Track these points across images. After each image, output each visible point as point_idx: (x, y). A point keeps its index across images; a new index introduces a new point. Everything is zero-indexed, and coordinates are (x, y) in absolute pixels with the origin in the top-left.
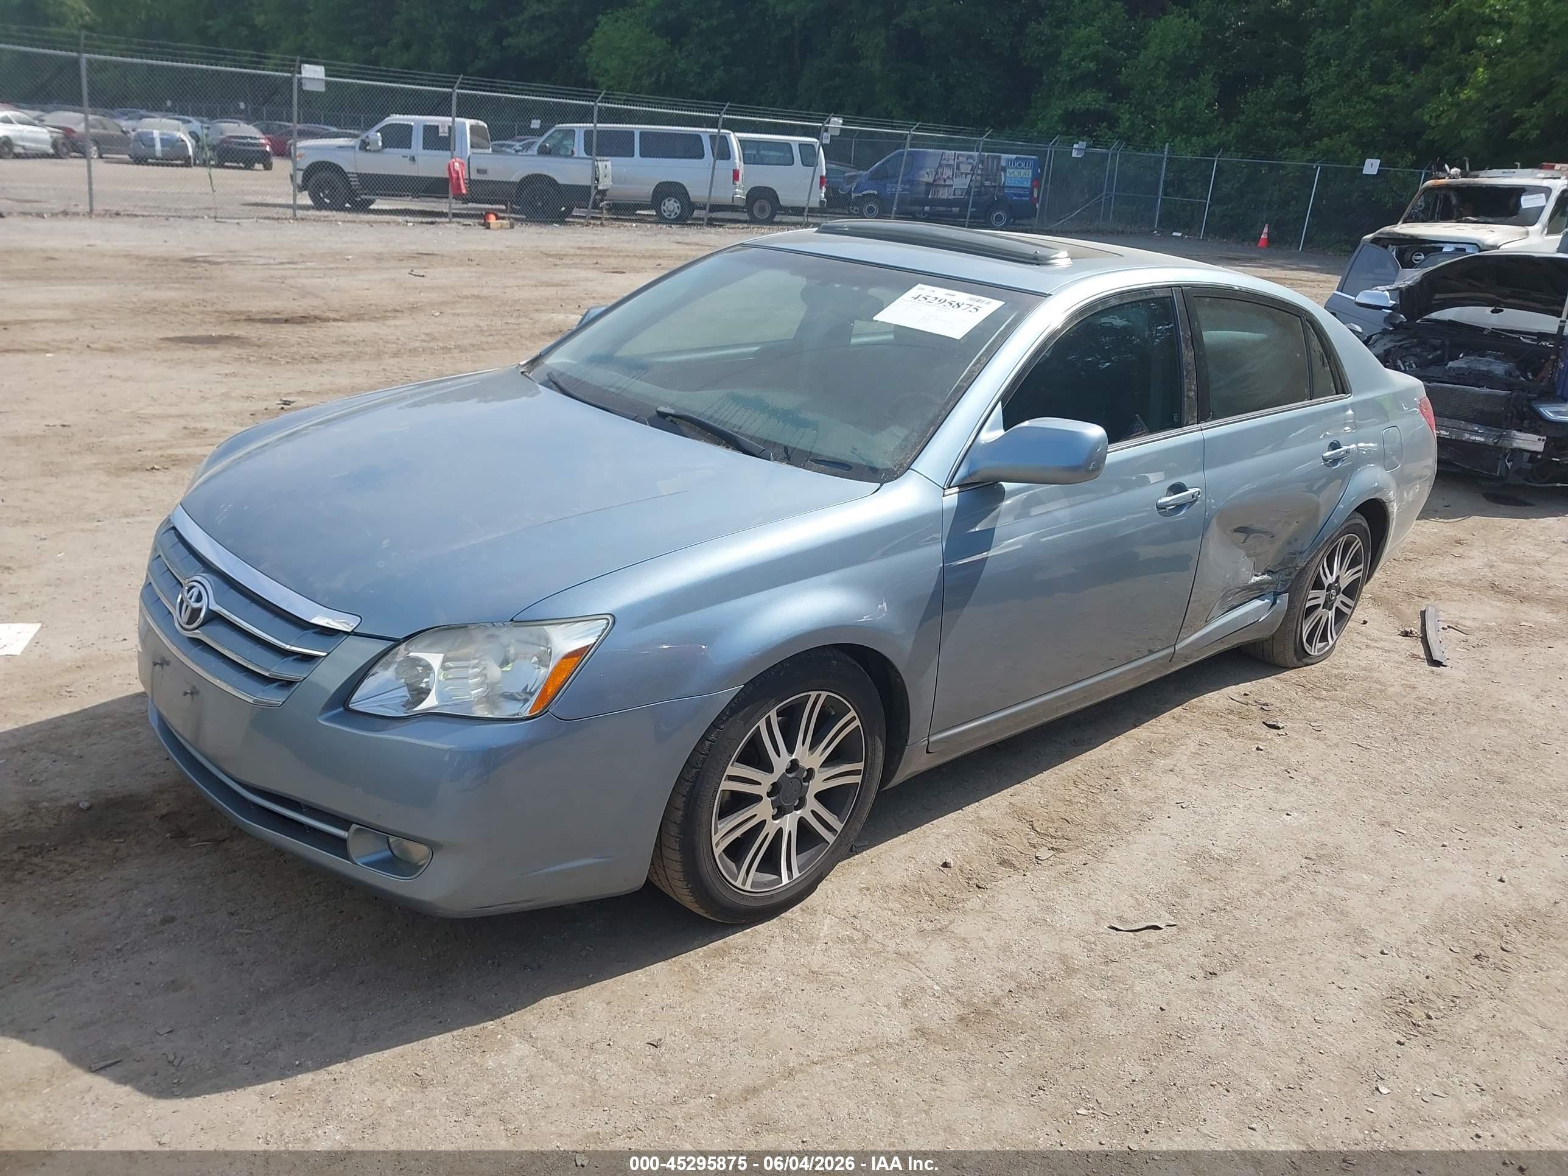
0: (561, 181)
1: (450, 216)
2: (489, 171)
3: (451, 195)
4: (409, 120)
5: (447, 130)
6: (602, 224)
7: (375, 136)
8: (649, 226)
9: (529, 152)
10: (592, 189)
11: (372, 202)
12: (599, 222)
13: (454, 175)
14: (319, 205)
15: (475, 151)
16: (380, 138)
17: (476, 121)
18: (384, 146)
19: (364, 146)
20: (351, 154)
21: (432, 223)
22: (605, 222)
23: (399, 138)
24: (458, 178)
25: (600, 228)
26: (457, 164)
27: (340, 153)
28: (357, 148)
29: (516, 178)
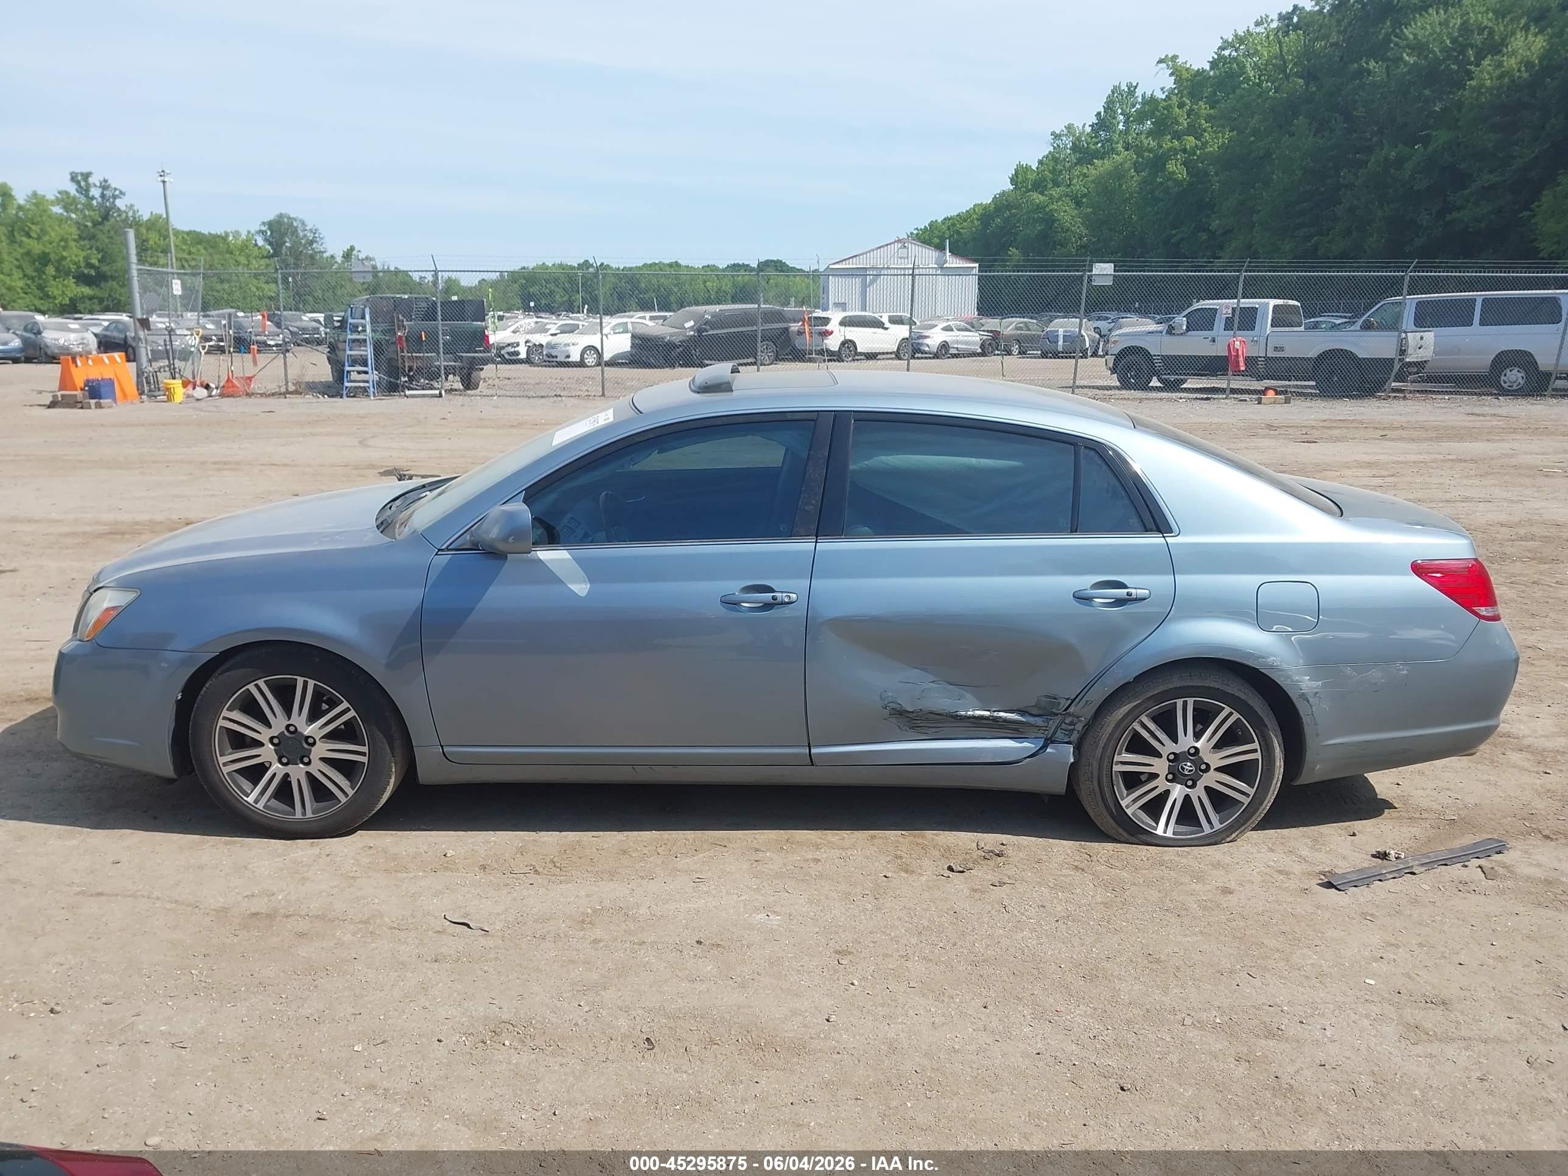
0: (1361, 354)
1: (1228, 392)
2: (1287, 349)
3: (1230, 373)
4: (1215, 304)
5: (1230, 311)
6: (1405, 398)
7: (1181, 321)
8: (1465, 398)
9: (1352, 328)
10: (1396, 362)
11: (1184, 381)
12: (1402, 395)
13: (1233, 353)
14: (1125, 385)
15: (1275, 329)
16: (1185, 323)
17: (1286, 301)
18: (1188, 329)
19: (1171, 331)
20: (1157, 338)
21: (1207, 399)
22: (1408, 395)
23: (1203, 321)
24: (1237, 356)
25: (1402, 402)
26: (1238, 343)
27: (1149, 338)
28: (1164, 332)
29: (1313, 353)
